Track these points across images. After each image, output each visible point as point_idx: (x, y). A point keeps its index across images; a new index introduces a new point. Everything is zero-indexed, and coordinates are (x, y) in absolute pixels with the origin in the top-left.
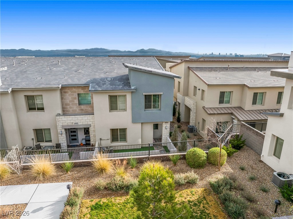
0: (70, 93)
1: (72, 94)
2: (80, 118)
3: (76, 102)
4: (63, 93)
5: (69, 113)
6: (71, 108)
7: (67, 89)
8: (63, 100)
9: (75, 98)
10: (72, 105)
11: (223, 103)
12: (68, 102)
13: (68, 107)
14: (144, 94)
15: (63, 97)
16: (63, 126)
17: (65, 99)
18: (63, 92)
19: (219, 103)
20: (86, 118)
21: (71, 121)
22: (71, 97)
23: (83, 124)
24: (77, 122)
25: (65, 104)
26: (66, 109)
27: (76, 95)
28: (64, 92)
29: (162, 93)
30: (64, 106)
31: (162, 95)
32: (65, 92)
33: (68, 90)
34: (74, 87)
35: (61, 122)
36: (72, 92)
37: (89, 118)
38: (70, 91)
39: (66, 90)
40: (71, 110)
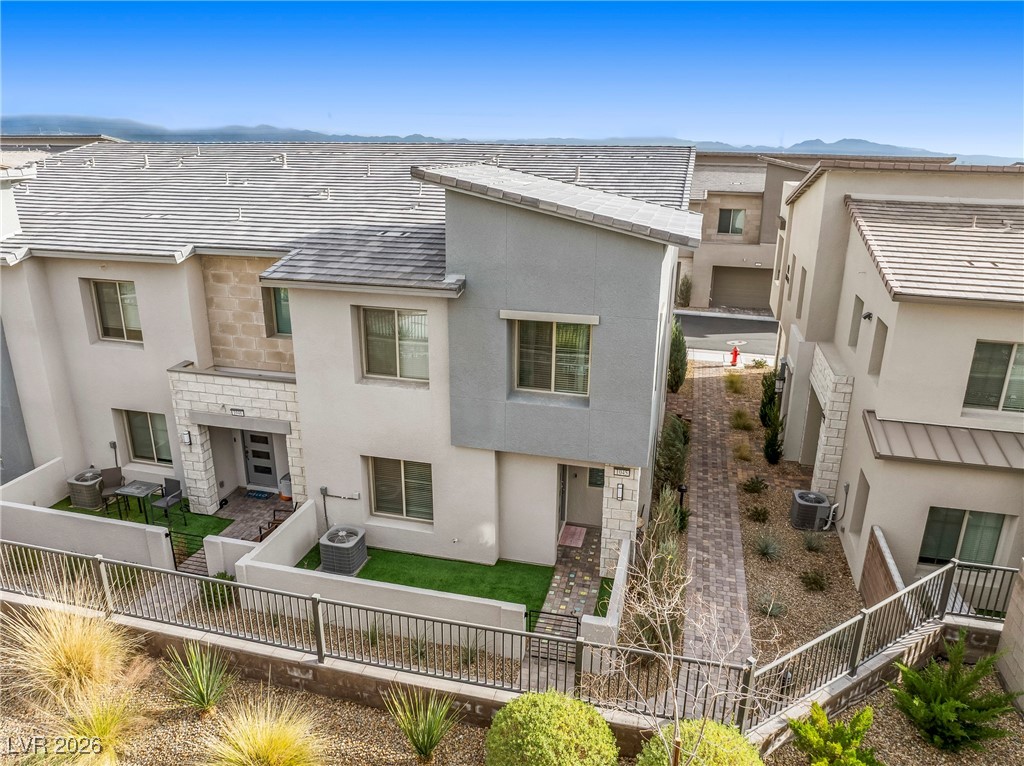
0: (234, 281)
1: (242, 285)
2: (252, 393)
3: (257, 320)
4: (211, 281)
5: (232, 363)
6: (240, 343)
7: (225, 263)
8: (213, 310)
9: (254, 308)
10: (244, 333)
11: (996, 406)
12: (231, 321)
13: (231, 338)
14: (505, 314)
15: (212, 299)
16: (193, 414)
17: (218, 306)
18: (210, 277)
19: (967, 403)
20: (271, 395)
21: (222, 400)
22: (240, 299)
23: (263, 415)
24: (239, 403)
25: (221, 325)
26: (224, 345)
27: (255, 295)
28: (214, 276)
29: (593, 320)
30: (217, 333)
31: (593, 332)
32: (219, 279)
33: (228, 268)
34: (249, 259)
35: (187, 396)
36: (240, 281)
37: (281, 395)
38: (236, 275)
39: (222, 271)
40: (240, 351)
